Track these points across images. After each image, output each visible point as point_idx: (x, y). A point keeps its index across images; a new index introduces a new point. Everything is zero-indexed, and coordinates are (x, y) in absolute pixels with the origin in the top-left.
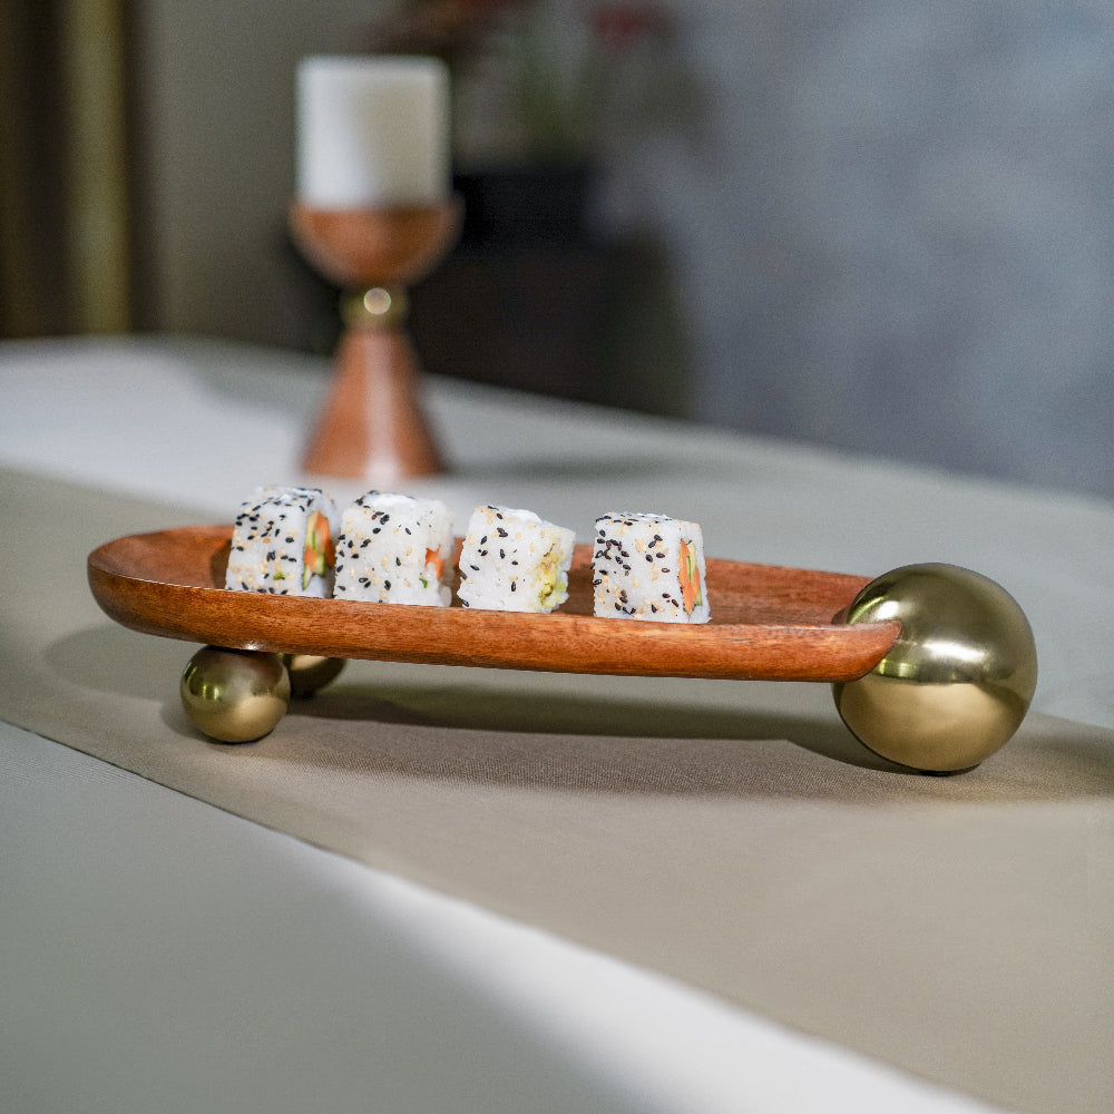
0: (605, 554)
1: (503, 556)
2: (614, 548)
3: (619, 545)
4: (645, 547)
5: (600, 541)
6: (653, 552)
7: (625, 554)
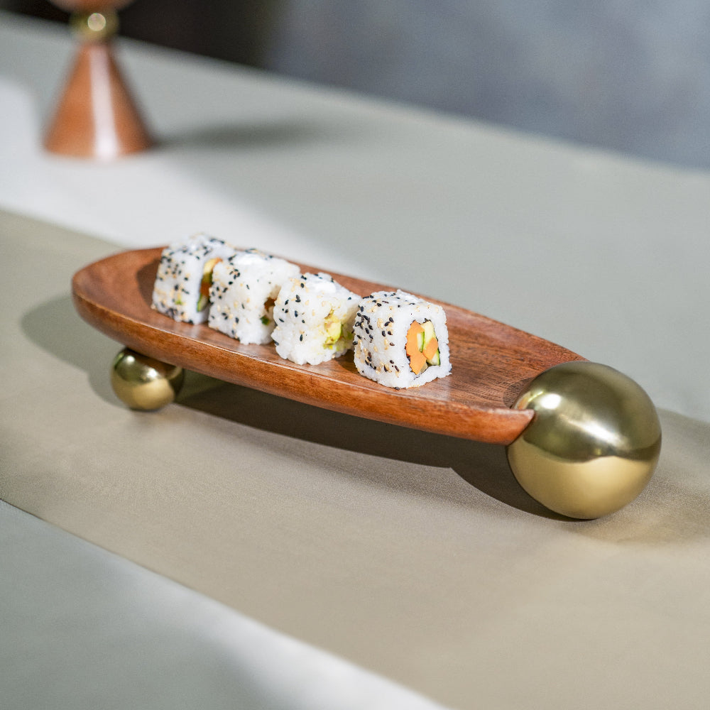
0: (360, 324)
1: (296, 315)
2: (366, 321)
3: (368, 320)
4: (382, 325)
5: (359, 315)
6: (386, 329)
7: (370, 327)
